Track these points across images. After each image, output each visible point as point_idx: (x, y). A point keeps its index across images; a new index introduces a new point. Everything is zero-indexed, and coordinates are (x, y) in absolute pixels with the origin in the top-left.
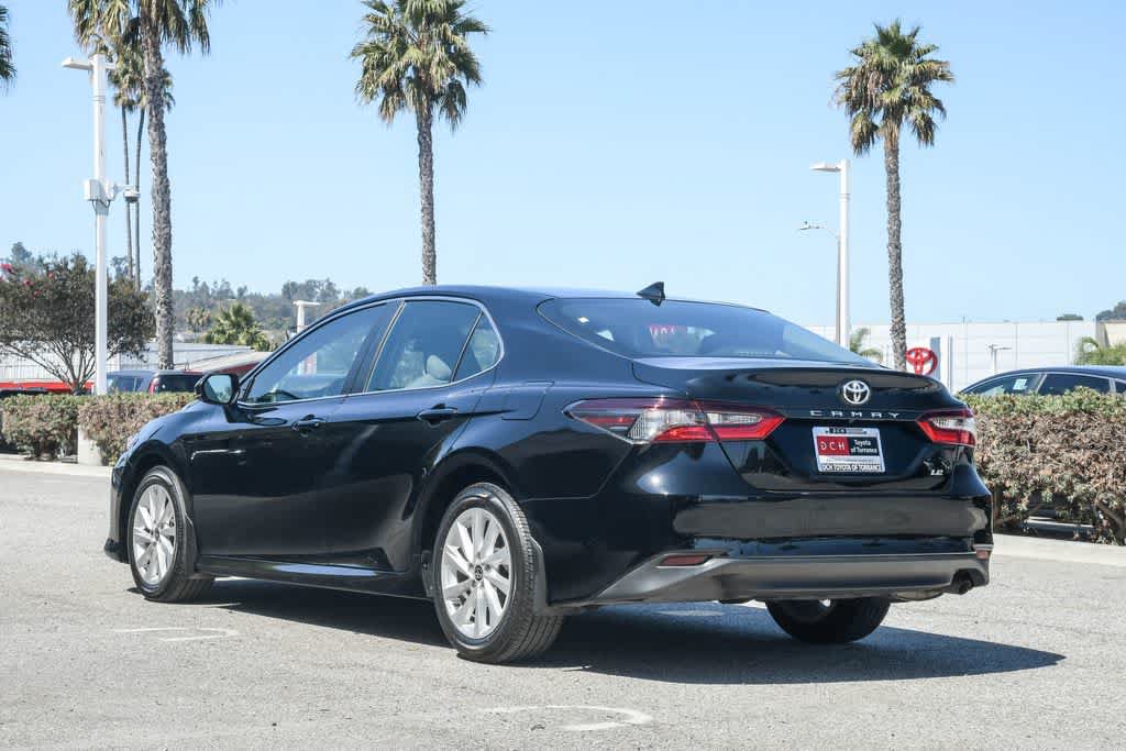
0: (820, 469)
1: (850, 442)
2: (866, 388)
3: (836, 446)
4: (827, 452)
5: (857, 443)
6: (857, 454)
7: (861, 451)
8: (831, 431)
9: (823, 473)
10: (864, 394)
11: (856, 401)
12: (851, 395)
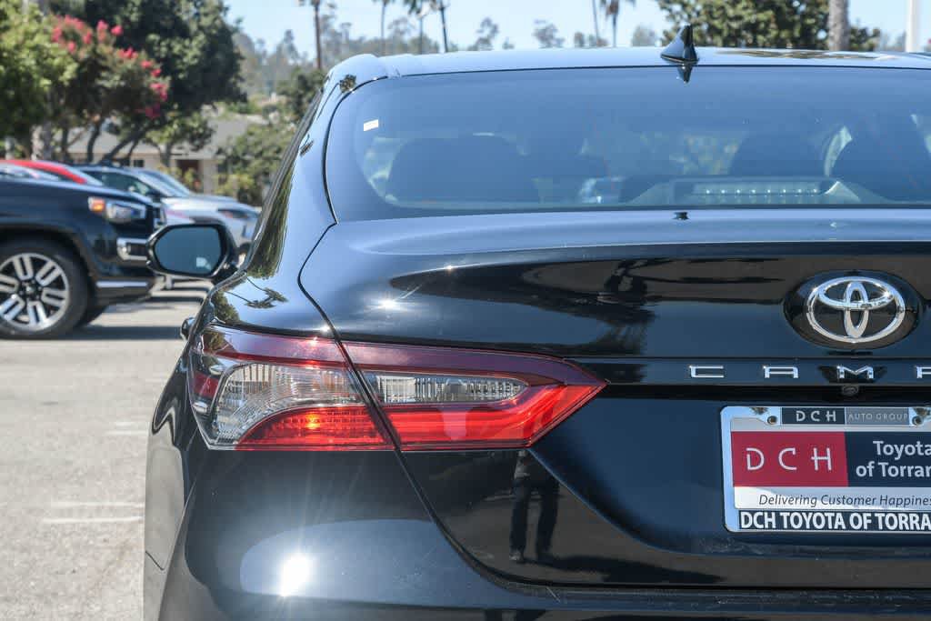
0: (732, 525)
1: (858, 448)
2: (889, 294)
3: (802, 459)
4: (769, 477)
5: (888, 449)
6: (877, 480)
7: (900, 471)
8: (788, 418)
9: (741, 538)
10: (882, 316)
11: (855, 334)
12: (832, 317)
